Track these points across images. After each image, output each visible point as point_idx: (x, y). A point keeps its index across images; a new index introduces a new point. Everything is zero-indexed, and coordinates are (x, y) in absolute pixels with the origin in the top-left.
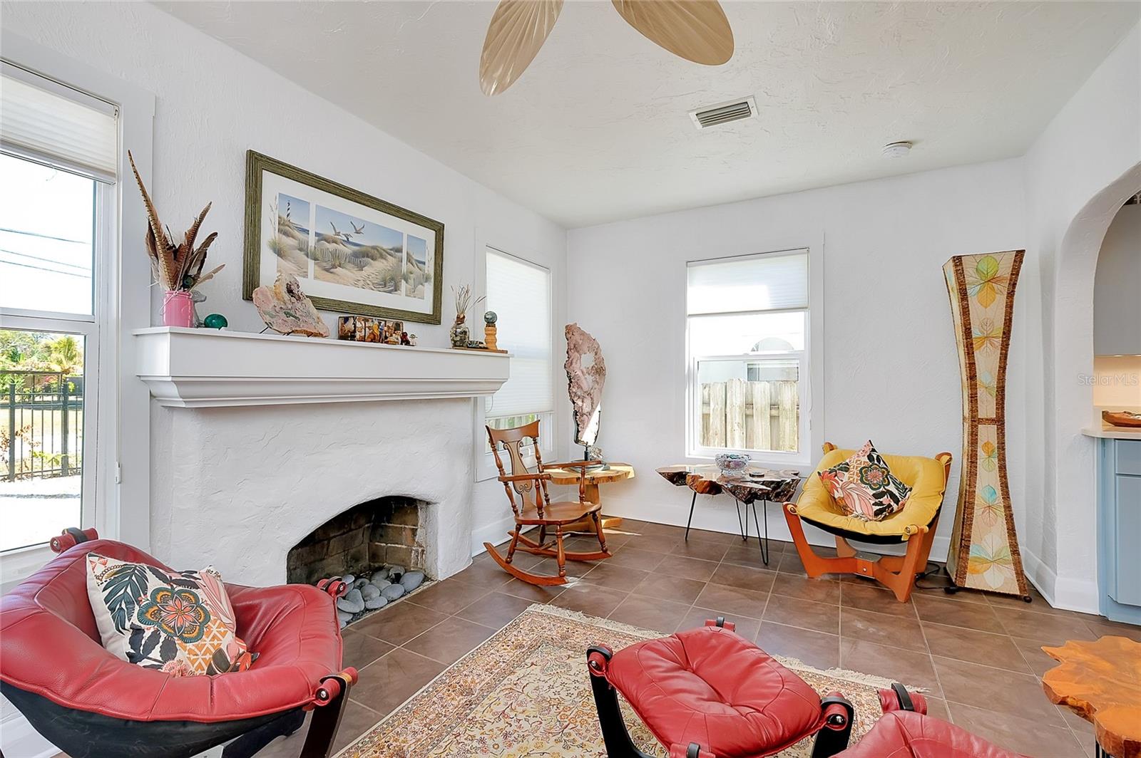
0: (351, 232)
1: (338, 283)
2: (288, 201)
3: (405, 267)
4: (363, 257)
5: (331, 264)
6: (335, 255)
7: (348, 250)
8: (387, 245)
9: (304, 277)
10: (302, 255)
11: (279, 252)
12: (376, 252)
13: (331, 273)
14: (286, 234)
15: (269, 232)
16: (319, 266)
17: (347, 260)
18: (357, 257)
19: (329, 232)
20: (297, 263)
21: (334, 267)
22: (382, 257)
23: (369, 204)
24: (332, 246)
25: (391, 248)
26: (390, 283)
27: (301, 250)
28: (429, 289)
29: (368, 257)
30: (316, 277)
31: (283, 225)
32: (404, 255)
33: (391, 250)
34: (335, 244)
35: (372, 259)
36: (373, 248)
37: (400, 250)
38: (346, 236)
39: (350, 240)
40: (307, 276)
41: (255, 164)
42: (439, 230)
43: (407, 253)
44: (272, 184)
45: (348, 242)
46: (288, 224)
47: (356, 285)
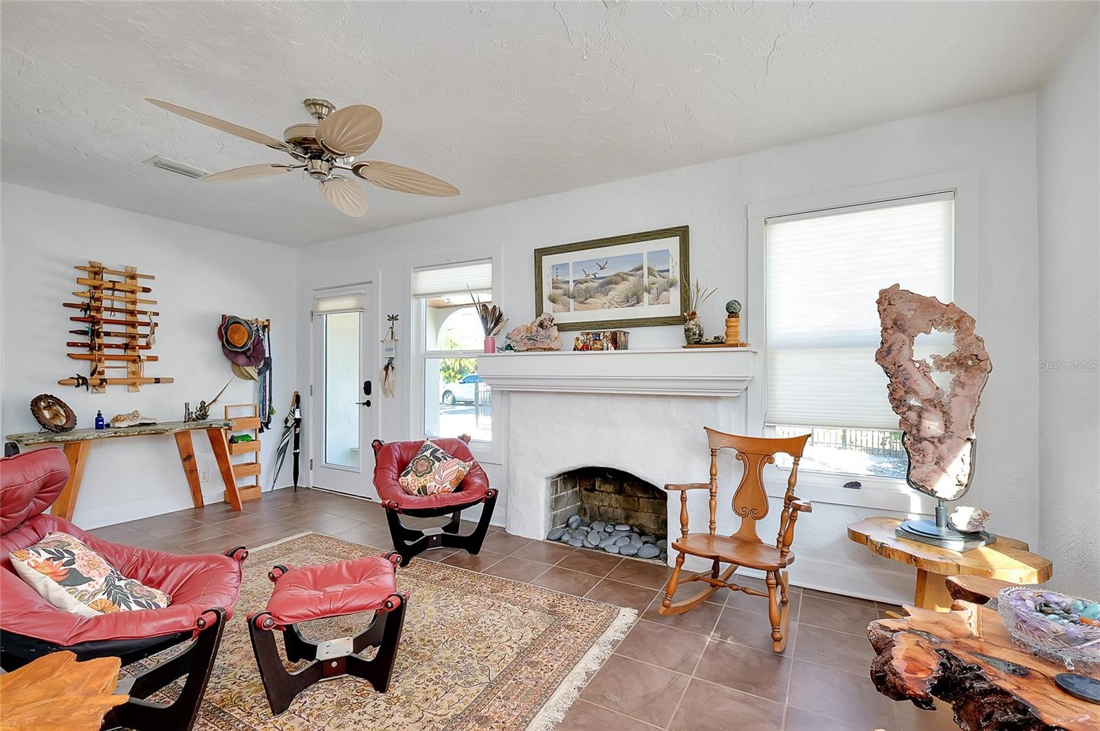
0: (596, 269)
1: (590, 309)
2: (556, 267)
3: (646, 281)
4: (608, 284)
5: (583, 297)
6: (587, 291)
7: (596, 284)
8: (627, 269)
10: (566, 298)
11: (553, 300)
12: (618, 277)
13: (585, 304)
14: (556, 288)
15: (547, 290)
16: (577, 302)
17: (596, 291)
18: (603, 287)
19: (582, 277)
20: (563, 304)
21: (587, 299)
22: (623, 279)
23: (609, 244)
24: (583, 286)
25: (631, 269)
26: (634, 298)
27: (565, 295)
28: (675, 294)
29: (611, 284)
30: (575, 310)
31: (555, 283)
32: (645, 271)
33: (632, 271)
34: (586, 284)
35: (616, 284)
36: (615, 275)
37: (641, 268)
38: (594, 275)
39: (597, 276)
40: (569, 311)
41: (540, 253)
42: (682, 233)
43: (648, 269)
44: (547, 261)
45: (596, 278)
46: (557, 282)
47: (603, 308)
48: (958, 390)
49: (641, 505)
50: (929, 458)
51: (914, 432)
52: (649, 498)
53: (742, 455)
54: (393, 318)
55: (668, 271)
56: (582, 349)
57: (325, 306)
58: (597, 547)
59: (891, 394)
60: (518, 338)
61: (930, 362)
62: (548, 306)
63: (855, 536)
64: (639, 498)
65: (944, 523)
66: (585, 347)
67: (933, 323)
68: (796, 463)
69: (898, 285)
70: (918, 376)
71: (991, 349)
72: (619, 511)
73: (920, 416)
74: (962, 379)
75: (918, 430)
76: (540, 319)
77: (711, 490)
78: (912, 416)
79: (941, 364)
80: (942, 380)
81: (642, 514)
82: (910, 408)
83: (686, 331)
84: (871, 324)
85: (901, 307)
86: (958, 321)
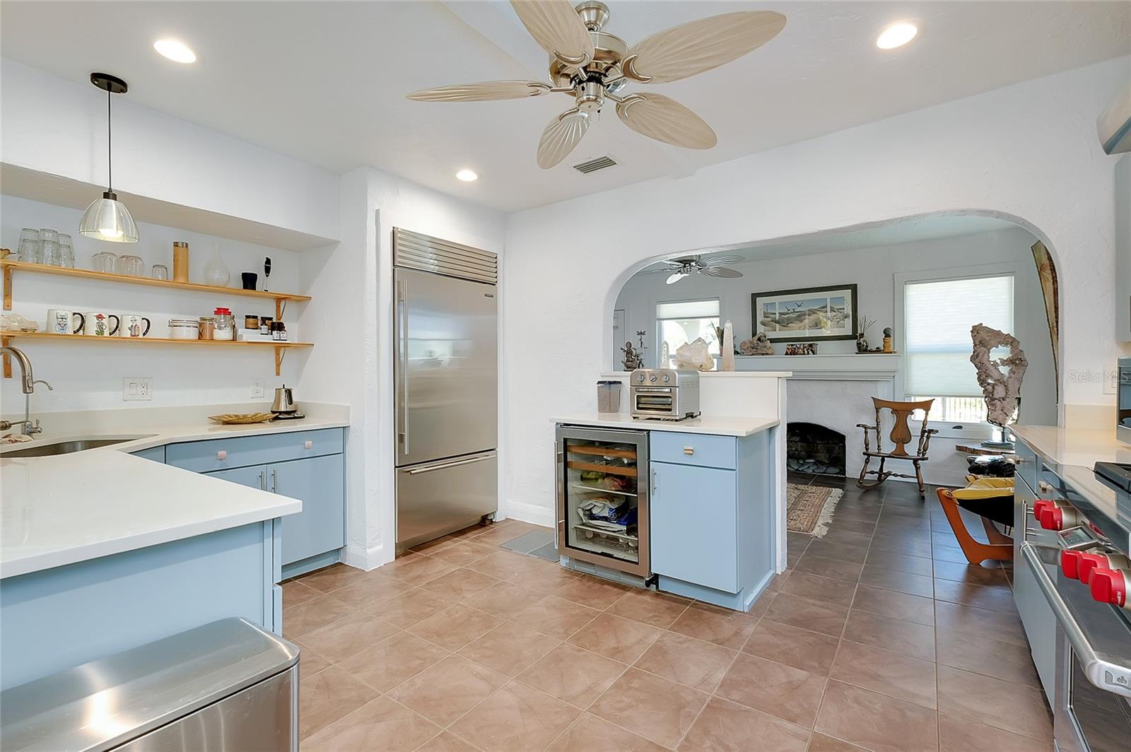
0: (795, 307)
1: (790, 330)
2: (766, 305)
4: (803, 316)
5: (784, 322)
6: (788, 319)
7: (794, 315)
8: (816, 307)
10: (773, 323)
11: (763, 324)
12: (810, 312)
13: (786, 327)
14: (767, 317)
15: (760, 318)
16: (781, 326)
17: (794, 320)
18: (799, 317)
19: (785, 311)
20: (771, 327)
21: (788, 324)
22: (814, 313)
23: (805, 292)
24: (786, 316)
25: (819, 307)
26: (821, 324)
27: (772, 321)
28: (849, 322)
29: (805, 315)
30: (780, 330)
31: (766, 314)
32: (828, 309)
34: (788, 315)
35: (808, 316)
36: (808, 310)
37: (826, 307)
38: (793, 310)
40: (775, 330)
41: (755, 296)
42: (854, 288)
43: (830, 307)
44: (760, 301)
45: (795, 312)
46: (768, 313)
47: (799, 329)
48: (1012, 375)
49: (819, 448)
50: (998, 408)
51: (991, 396)
52: (824, 444)
53: (894, 411)
54: (641, 334)
55: (844, 309)
56: (791, 354)
58: (797, 470)
59: (978, 378)
60: (745, 348)
61: (999, 362)
62: (760, 329)
63: (959, 448)
64: (818, 444)
65: (1006, 439)
66: (793, 353)
67: (1000, 343)
68: (927, 414)
69: (982, 324)
70: (992, 368)
71: (1027, 356)
72: (803, 453)
73: (993, 388)
74: (1014, 370)
75: (993, 395)
76: (757, 337)
77: (877, 430)
78: (990, 388)
79: (1004, 362)
80: (1004, 370)
81: (820, 454)
82: (989, 384)
83: (858, 344)
84: (969, 342)
85: (983, 334)
86: (1012, 342)
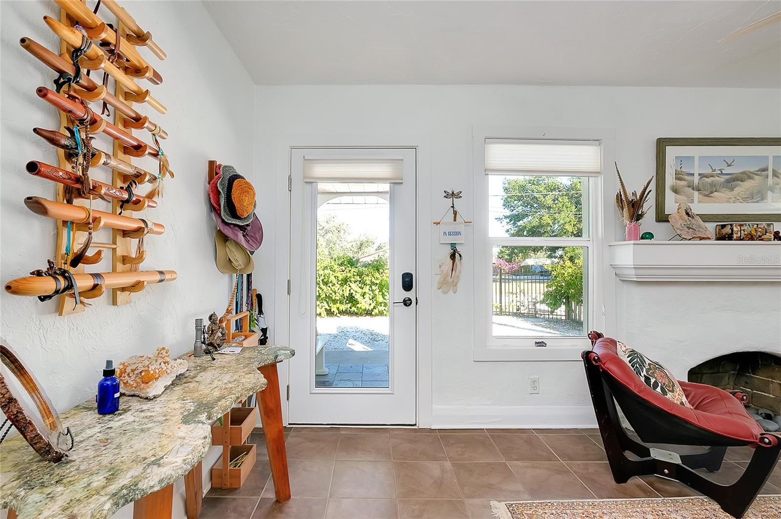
0: (724, 166)
1: (715, 202)
2: (680, 159)
3: (771, 181)
4: (734, 181)
5: (707, 191)
6: (712, 185)
7: (722, 179)
8: (753, 169)
9: (692, 203)
10: (690, 190)
11: (675, 191)
12: (745, 175)
13: (710, 197)
14: (680, 179)
15: (670, 180)
16: (702, 194)
17: (721, 186)
18: (729, 183)
19: (708, 171)
20: (686, 195)
21: (712, 192)
22: (750, 178)
23: (739, 144)
24: (709, 180)
25: (757, 169)
26: (757, 195)
27: (689, 187)
29: (738, 180)
30: (699, 202)
31: (678, 174)
32: (770, 172)
33: (758, 171)
34: (712, 178)
35: (742, 181)
36: (742, 173)
37: (766, 169)
38: (720, 170)
39: (723, 172)
41: (662, 144)
43: (773, 170)
44: (672, 152)
45: (722, 174)
46: (681, 173)
47: (728, 202)
54: (453, 195)
57: (319, 170)
62: (670, 197)
